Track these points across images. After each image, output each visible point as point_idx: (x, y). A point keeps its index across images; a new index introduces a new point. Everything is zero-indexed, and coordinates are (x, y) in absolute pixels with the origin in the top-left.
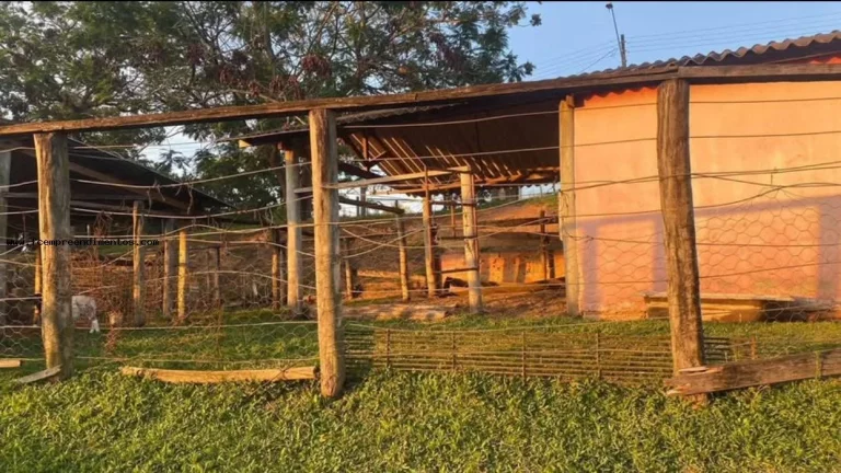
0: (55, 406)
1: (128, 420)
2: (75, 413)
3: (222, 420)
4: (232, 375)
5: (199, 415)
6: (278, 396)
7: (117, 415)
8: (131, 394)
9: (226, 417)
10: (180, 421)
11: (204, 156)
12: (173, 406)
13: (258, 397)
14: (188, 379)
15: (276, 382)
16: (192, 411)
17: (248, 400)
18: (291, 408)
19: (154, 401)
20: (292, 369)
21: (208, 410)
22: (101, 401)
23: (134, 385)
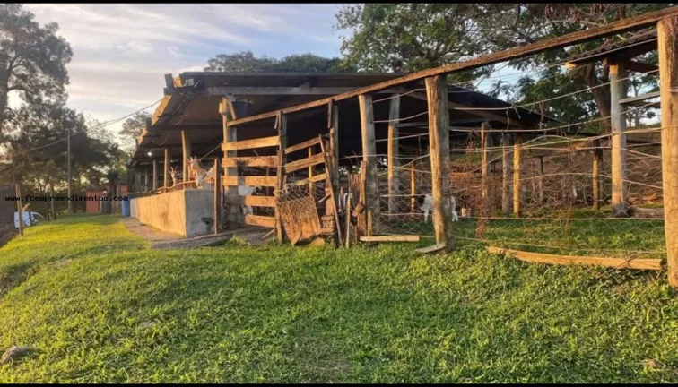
0: (445, 270)
1: (496, 286)
2: (459, 277)
3: (573, 296)
4: (579, 260)
5: (553, 289)
6: (623, 282)
7: (488, 282)
8: (497, 268)
9: (575, 294)
10: (537, 292)
11: (526, 82)
12: (530, 280)
13: (604, 280)
14: (542, 261)
15: (620, 270)
16: (546, 285)
17: (594, 281)
18: (638, 293)
19: (515, 274)
20: (636, 260)
21: (559, 286)
22: (474, 270)
23: (498, 261)
